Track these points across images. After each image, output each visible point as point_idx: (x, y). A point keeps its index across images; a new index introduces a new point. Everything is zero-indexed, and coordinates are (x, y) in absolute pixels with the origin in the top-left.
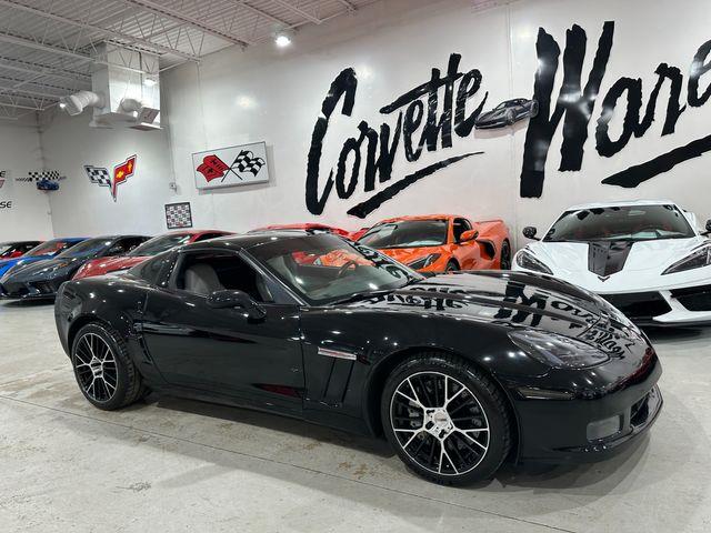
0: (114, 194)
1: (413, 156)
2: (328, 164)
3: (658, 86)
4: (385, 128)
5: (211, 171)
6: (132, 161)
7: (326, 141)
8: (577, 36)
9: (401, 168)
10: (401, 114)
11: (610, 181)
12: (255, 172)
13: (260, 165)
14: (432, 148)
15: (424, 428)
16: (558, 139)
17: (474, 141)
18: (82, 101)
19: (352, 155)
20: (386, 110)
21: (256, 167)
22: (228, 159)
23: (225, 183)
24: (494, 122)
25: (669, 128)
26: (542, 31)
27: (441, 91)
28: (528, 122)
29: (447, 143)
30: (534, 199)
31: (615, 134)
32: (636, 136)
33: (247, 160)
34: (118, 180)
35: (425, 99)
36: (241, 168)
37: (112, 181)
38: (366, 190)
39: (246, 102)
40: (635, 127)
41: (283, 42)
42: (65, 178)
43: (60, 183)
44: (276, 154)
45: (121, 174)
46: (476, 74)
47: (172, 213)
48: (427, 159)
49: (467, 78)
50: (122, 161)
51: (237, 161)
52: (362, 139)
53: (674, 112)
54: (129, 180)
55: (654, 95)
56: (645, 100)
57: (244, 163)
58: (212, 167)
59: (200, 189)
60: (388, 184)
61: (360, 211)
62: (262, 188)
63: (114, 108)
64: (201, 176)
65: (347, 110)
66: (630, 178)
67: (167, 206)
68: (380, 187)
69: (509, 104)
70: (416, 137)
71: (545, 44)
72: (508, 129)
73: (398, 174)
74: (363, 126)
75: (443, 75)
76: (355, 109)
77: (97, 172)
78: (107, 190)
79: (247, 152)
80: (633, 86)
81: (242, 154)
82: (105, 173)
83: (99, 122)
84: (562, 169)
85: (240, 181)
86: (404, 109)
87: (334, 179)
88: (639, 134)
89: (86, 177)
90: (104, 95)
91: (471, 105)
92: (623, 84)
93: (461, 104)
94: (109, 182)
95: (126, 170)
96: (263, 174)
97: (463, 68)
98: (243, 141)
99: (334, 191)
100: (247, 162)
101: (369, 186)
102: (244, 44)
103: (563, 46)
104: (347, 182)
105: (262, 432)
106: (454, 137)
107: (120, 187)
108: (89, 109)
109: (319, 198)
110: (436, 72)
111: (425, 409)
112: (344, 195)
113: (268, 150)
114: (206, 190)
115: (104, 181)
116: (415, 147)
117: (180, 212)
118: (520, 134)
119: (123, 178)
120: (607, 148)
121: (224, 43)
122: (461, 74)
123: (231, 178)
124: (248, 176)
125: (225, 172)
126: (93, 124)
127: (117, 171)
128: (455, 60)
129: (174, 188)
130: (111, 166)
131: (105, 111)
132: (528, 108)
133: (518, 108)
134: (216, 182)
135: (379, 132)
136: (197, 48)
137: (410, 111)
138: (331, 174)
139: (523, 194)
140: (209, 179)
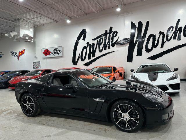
0: (18, 59)
1: (100, 51)
2: (79, 52)
3: (159, 36)
4: (94, 44)
5: (46, 53)
6: (24, 50)
7: (78, 47)
8: (140, 24)
9: (98, 54)
10: (98, 41)
11: (149, 58)
12: (59, 54)
13: (60, 52)
14: (105, 49)
15: (122, 118)
16: (136, 48)
17: (116, 48)
18: (13, 34)
19: (85, 50)
20: (94, 40)
22: (51, 50)
23: (50, 57)
24: (121, 43)
25: (162, 46)
26: (132, 22)
27: (108, 36)
28: (129, 44)
29: (109, 48)
30: (130, 62)
31: (150, 47)
32: (155, 48)
34: (19, 55)
35: (104, 37)
36: (55, 53)
37: (18, 55)
38: (88, 59)
39: (56, 36)
41: (68, 21)
42: (4, 54)
43: (3, 56)
44: (65, 49)
45: (20, 54)
46: (116, 32)
47: (35, 64)
48: (104, 52)
49: (114, 33)
50: (21, 50)
51: (54, 51)
52: (87, 46)
53: (163, 43)
54: (23, 55)
55: (159, 38)
56: (157, 39)
58: (47, 52)
59: (43, 58)
60: (94, 58)
61: (87, 64)
62: (61, 58)
63: (21, 36)
64: (44, 55)
65: (84, 39)
66: (153, 58)
67: (33, 63)
68: (92, 58)
69: (124, 39)
70: (101, 46)
71: (133, 26)
72: (124, 45)
74: (88, 43)
75: (108, 32)
76: (86, 39)
77: (13, 53)
78: (16, 58)
79: (57, 49)
80: (154, 36)
81: (55, 49)
82: (16, 53)
83: (16, 40)
84: (137, 55)
85: (54, 56)
86: (98, 39)
87: (80, 56)
88: (155, 47)
89: (10, 54)
90: (19, 33)
91: (115, 39)
92: (151, 35)
93: (112, 39)
94: (17, 56)
95: (22, 53)
96: (61, 55)
97: (113, 30)
98: (56, 46)
100: (56, 51)
102: (57, 21)
103: (137, 26)
104: (83, 57)
105: (76, 121)
106: (111, 47)
107: (20, 57)
108: (14, 36)
109: (76, 61)
110: (106, 31)
111: (122, 113)
112: (82, 60)
113: (62, 48)
114: (45, 58)
115: (16, 55)
116: (101, 49)
117: (37, 64)
118: (127, 47)
119: (21, 55)
120: (148, 51)
121: (52, 21)
122: (113, 32)
123: (52, 55)
124: (57, 55)
125: (50, 54)
126: (14, 40)
127: (20, 53)
128: (111, 28)
129: (36, 57)
130: (18, 51)
131: (19, 37)
132: (129, 40)
133: (127, 40)
134: (48, 56)
135: (92, 45)
136: (45, 22)
137: (100, 41)
138: (79, 55)
139: (128, 61)
140: (46, 55)
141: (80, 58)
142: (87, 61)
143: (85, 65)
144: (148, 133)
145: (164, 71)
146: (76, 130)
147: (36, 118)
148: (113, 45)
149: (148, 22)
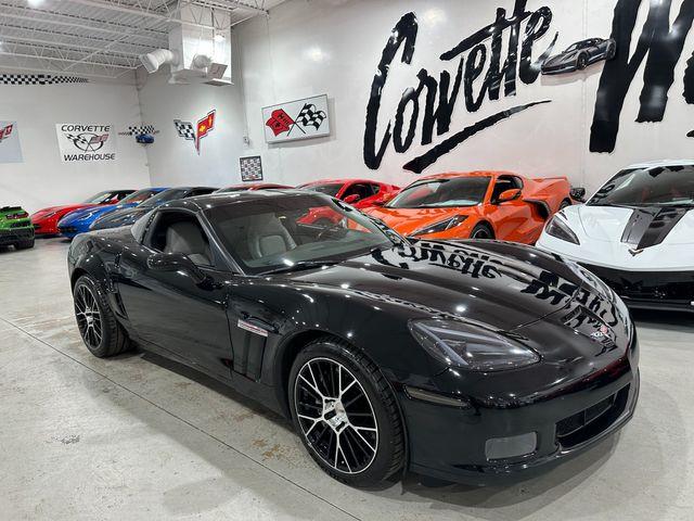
0: (198, 147)
1: (472, 107)
2: (386, 116)
4: (445, 76)
5: (278, 125)
6: (212, 116)
7: (385, 92)
9: (461, 119)
10: (462, 60)
12: (317, 125)
13: (321, 118)
14: (494, 96)
15: (322, 418)
16: (637, 84)
17: (540, 89)
18: (157, 59)
19: (410, 106)
20: (447, 57)
21: (318, 120)
22: (293, 113)
23: (290, 137)
24: (563, 66)
27: (506, 34)
28: (601, 66)
29: (510, 89)
30: (605, 154)
33: (310, 113)
34: (200, 134)
35: (488, 43)
36: (305, 122)
37: (196, 134)
38: (423, 143)
39: (316, 54)
42: (158, 132)
43: (155, 137)
45: (203, 128)
46: (546, 13)
47: (246, 166)
48: (489, 108)
49: (535, 17)
50: (203, 115)
51: (302, 115)
52: (420, 88)
54: (211, 134)
57: (308, 117)
58: (279, 121)
59: (270, 143)
60: (446, 136)
61: (416, 166)
62: (323, 142)
63: (187, 64)
64: (270, 130)
65: (407, 58)
67: (242, 159)
68: (437, 140)
69: (581, 45)
70: (477, 85)
72: (579, 74)
73: (456, 126)
74: (423, 75)
75: (509, 15)
76: (415, 57)
77: (183, 127)
78: (191, 144)
79: (310, 106)
81: (305, 107)
82: (190, 127)
83: (177, 79)
84: (640, 120)
85: (303, 135)
86: (466, 54)
87: (391, 131)
89: (175, 131)
90: (178, 52)
91: (539, 47)
93: (527, 45)
94: (193, 135)
95: (207, 123)
96: (324, 128)
97: (532, 7)
98: (306, 94)
99: (391, 144)
100: (310, 115)
101: (426, 139)
104: (404, 135)
106: (519, 83)
107: (202, 141)
108: (165, 67)
109: (376, 153)
110: (501, 12)
111: (324, 398)
112: (400, 149)
113: (329, 103)
114: (275, 144)
115: (190, 135)
116: (475, 96)
117: (252, 165)
118: (592, 80)
119: (205, 132)
122: (529, 13)
123: (295, 132)
124: (310, 130)
125: (290, 126)
126: (172, 81)
127: (200, 125)
129: (247, 142)
130: (195, 118)
131: (180, 68)
132: (603, 49)
133: (592, 49)
134: (283, 136)
135: (438, 80)
137: (472, 57)
138: (389, 125)
139: (593, 148)
140: (277, 132)
141: (392, 139)
142: (417, 150)
143: (408, 166)
148: (529, 76)
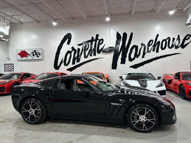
1: (86, 57)
2: (62, 56)
3: (141, 48)
4: (79, 49)
7: (61, 50)
8: (125, 35)
9: (83, 59)
10: (83, 46)
11: (131, 67)
12: (38, 57)
13: (40, 55)
14: (91, 55)
15: (139, 120)
16: (120, 57)
17: (101, 55)
19: (69, 55)
20: (80, 45)
21: (39, 55)
22: (29, 52)
23: (27, 59)
24: (106, 51)
25: (143, 57)
26: (118, 32)
27: (94, 42)
28: (114, 52)
29: (95, 55)
30: (115, 70)
31: (132, 56)
32: (137, 58)
33: (36, 53)
35: (90, 43)
36: (34, 55)
38: (72, 64)
39: (34, 37)
40: (136, 56)
41: (55, 24)
44: (45, 52)
46: (102, 40)
47: (7, 67)
48: (89, 58)
51: (32, 53)
52: (72, 51)
53: (144, 53)
56: (139, 50)
57: (35, 54)
58: (23, 54)
59: (18, 60)
60: (79, 63)
61: (70, 70)
64: (19, 56)
65: (68, 43)
66: (135, 67)
69: (110, 47)
70: (87, 52)
71: (118, 35)
72: (109, 53)
73: (81, 61)
74: (73, 48)
75: (94, 39)
76: (71, 43)
79: (36, 51)
80: (136, 47)
81: (34, 51)
84: (121, 63)
85: (32, 59)
91: (101, 47)
92: (134, 46)
93: (98, 46)
96: (40, 57)
97: (99, 38)
99: (63, 64)
102: (38, 21)
103: (122, 36)
106: (97, 53)
109: (58, 65)
111: (140, 116)
112: (65, 65)
113: (43, 51)
114: (20, 60)
116: (86, 55)
117: (10, 66)
118: (112, 55)
120: (131, 60)
121: (33, 20)
122: (99, 39)
123: (29, 58)
124: (35, 57)
125: (28, 56)
128: (97, 36)
129: (9, 59)
132: (114, 49)
133: (112, 49)
134: (24, 58)
135: (77, 50)
137: (86, 46)
138: (62, 59)
139: (112, 68)
140: (22, 57)
141: (63, 62)
142: (71, 65)
143: (68, 70)
144: (161, 132)
145: (151, 79)
146: (95, 134)
147: (41, 125)
148: (99, 52)
149: (132, 34)
